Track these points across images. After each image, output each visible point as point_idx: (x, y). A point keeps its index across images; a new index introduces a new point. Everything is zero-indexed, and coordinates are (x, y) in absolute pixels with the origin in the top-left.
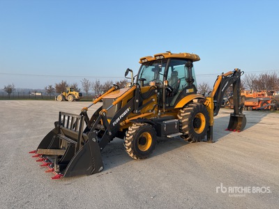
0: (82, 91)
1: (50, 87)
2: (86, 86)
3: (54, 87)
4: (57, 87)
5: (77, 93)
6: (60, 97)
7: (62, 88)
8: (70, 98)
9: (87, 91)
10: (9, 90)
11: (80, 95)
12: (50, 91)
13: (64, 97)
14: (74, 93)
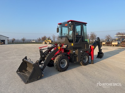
0: (52, 40)
1: (40, 38)
2: (54, 38)
3: (41, 38)
4: (42, 38)
5: (51, 41)
6: (44, 43)
7: (44, 39)
8: (48, 43)
9: (54, 40)
10: (24, 40)
11: (52, 41)
12: (40, 40)
13: (45, 42)
14: (49, 41)
